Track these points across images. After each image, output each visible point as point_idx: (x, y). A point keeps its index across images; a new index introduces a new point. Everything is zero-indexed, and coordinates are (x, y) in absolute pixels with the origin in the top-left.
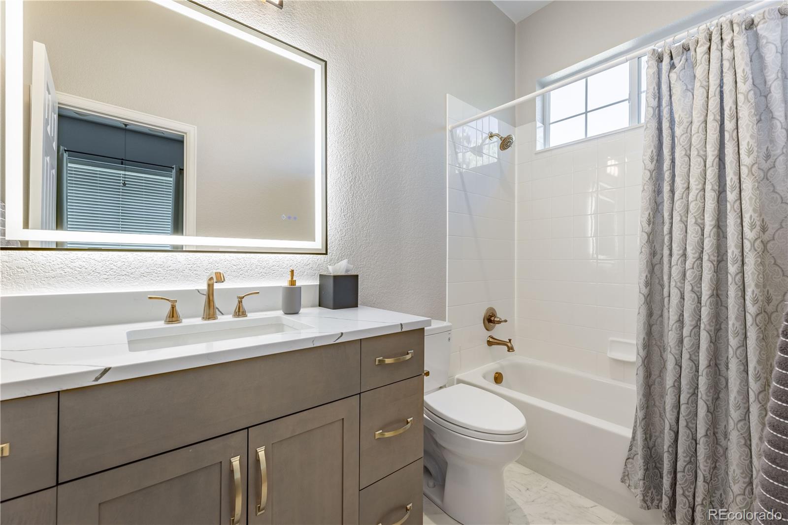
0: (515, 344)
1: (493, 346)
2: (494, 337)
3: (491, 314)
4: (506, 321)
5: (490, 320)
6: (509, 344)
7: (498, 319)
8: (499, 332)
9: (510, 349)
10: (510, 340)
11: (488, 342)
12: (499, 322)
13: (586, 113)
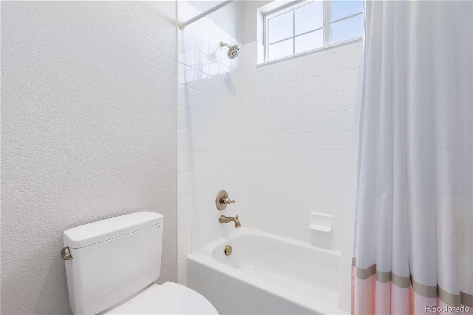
0: (241, 220)
1: (223, 223)
2: (225, 216)
3: (223, 196)
4: (234, 202)
5: (222, 201)
6: (237, 220)
7: (227, 200)
8: (229, 211)
9: (237, 225)
10: (237, 218)
11: (220, 219)
12: (228, 203)
13: (294, 37)
